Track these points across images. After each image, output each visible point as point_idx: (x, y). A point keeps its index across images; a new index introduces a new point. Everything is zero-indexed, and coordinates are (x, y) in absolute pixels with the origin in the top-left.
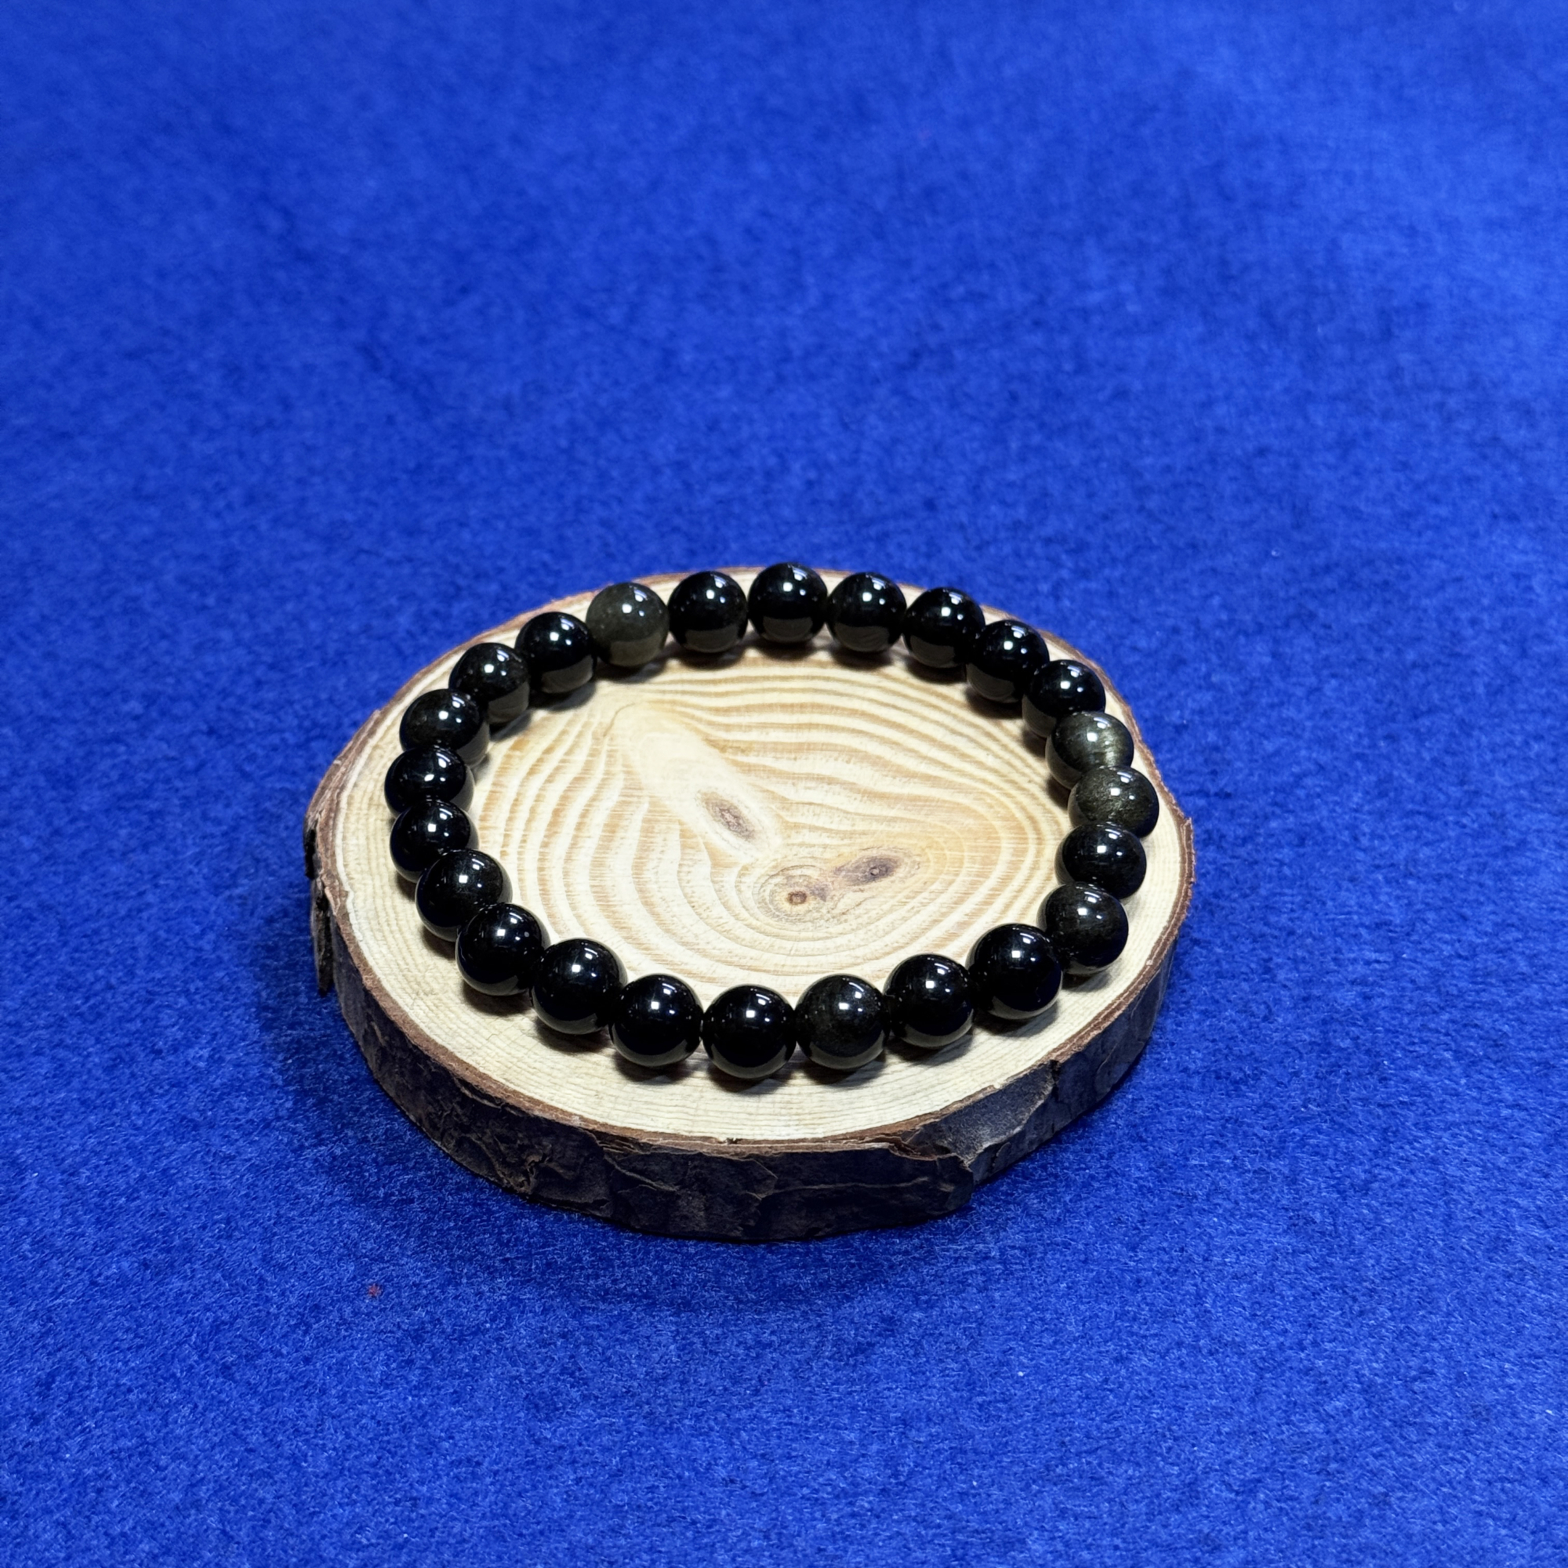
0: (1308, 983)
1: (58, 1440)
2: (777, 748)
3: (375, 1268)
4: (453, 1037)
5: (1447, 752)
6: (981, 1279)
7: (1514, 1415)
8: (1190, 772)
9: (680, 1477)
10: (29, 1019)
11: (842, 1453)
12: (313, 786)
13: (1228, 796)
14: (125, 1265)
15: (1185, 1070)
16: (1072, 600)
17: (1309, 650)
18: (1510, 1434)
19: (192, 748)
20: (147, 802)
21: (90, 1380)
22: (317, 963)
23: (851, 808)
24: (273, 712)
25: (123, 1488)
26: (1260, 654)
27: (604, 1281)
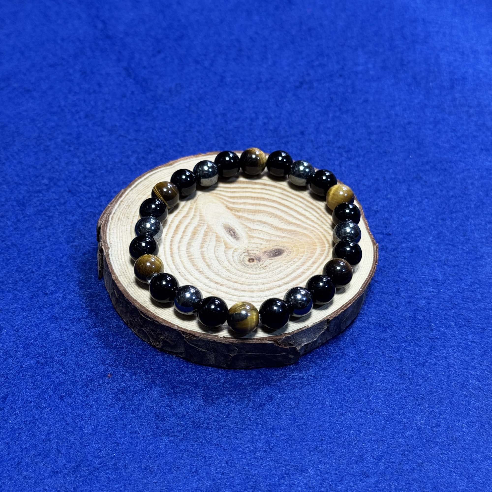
0: (410, 297)
1: (7, 416)
2: (249, 211)
3: (110, 369)
4: (139, 297)
5: (460, 225)
6: (300, 385)
7: (464, 441)
8: (379, 226)
9: (201, 442)
10: (6, 281)
11: (252, 438)
12: (101, 212)
13: (390, 235)
14: (32, 362)
15: (370, 322)
16: (345, 168)
17: (419, 189)
18: (462, 447)
19: (63, 196)
20: (47, 213)
21: (19, 398)
22: (99, 269)
23: (270, 232)
24: (89, 186)
25: (27, 433)
26: (403, 189)
27: (182, 377)
